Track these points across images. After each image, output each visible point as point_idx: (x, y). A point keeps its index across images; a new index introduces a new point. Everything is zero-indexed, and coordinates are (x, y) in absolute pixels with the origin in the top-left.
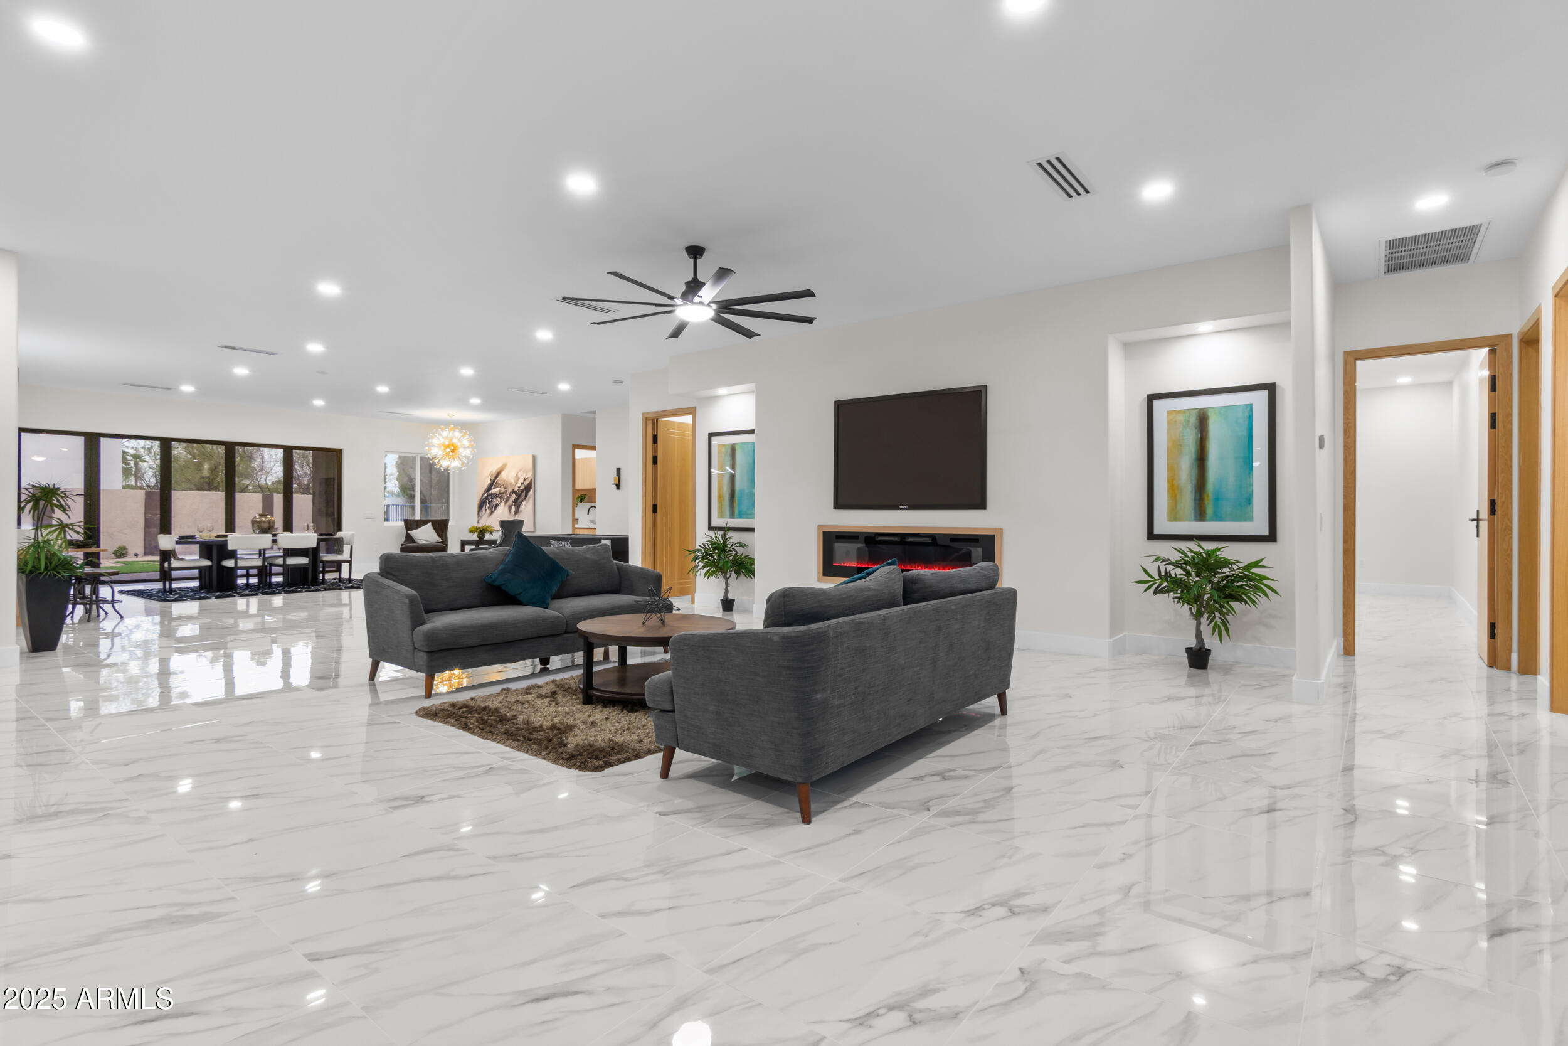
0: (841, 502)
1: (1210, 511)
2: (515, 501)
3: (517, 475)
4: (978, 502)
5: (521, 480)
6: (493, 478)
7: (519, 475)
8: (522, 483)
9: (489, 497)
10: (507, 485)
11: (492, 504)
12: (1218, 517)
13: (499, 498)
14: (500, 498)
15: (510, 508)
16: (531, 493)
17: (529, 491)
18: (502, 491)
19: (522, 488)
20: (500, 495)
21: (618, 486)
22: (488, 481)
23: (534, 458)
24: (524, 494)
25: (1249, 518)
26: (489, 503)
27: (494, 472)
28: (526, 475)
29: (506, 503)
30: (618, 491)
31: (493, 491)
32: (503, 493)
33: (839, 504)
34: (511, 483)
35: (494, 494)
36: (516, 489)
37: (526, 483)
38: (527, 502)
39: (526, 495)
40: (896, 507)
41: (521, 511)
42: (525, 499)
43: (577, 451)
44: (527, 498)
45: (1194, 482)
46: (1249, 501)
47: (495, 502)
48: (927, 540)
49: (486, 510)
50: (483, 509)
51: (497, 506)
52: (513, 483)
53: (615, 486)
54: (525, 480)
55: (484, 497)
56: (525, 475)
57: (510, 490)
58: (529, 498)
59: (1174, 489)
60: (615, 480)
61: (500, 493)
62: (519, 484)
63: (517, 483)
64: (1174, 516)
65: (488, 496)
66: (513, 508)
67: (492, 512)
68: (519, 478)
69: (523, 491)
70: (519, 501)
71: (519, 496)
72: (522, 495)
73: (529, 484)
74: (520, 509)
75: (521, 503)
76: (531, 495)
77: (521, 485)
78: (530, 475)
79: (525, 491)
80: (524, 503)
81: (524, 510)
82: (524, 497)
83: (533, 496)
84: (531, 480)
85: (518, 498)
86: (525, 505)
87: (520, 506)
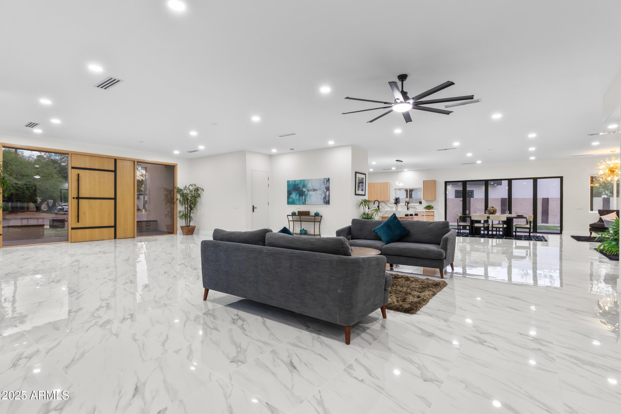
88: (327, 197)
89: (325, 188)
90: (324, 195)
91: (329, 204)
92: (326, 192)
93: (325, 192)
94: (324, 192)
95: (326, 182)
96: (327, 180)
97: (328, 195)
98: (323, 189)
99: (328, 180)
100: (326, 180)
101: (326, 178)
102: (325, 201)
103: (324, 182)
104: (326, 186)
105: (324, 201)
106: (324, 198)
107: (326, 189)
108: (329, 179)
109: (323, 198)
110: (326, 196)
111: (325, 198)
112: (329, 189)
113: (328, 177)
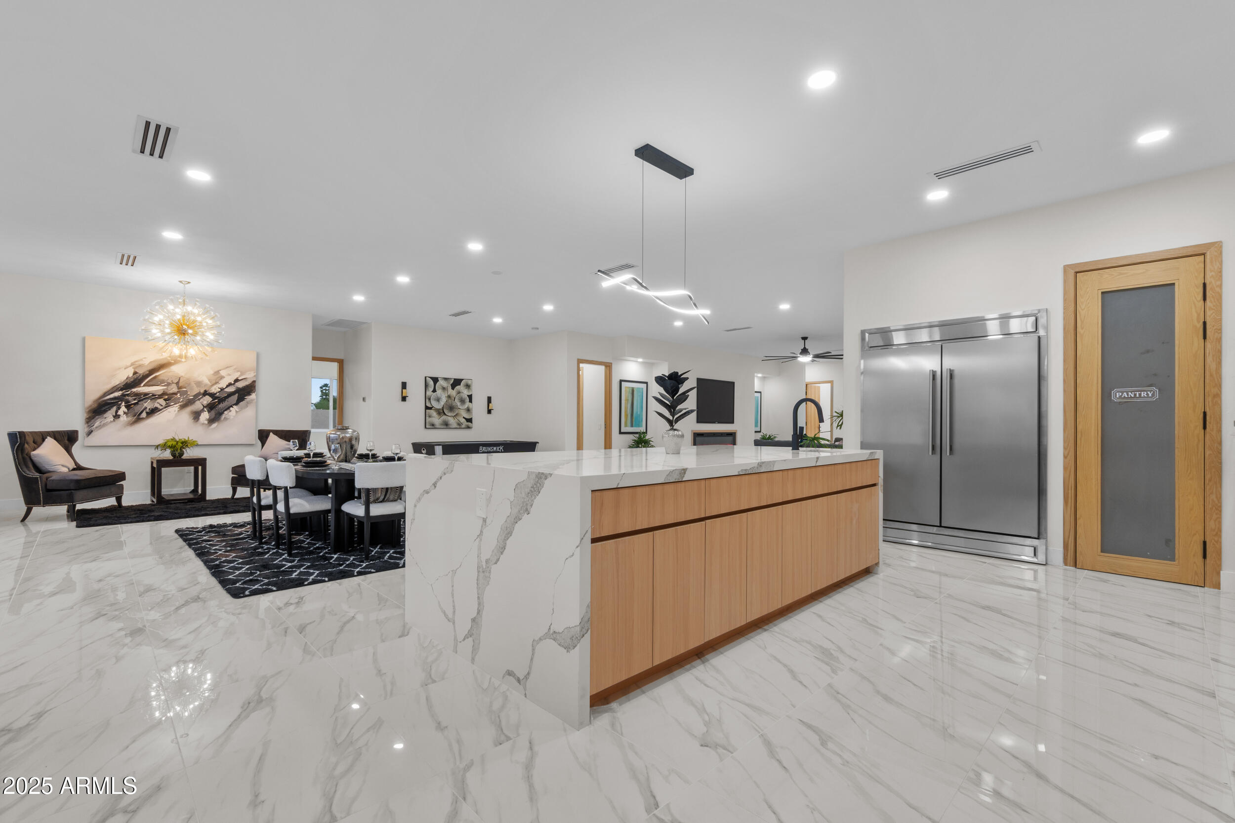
2: (210, 407)
3: (217, 372)
4: (731, 421)
6: (141, 371)
7: (223, 373)
8: (230, 385)
9: (130, 398)
10: (189, 384)
11: (138, 409)
13: (162, 401)
14: (165, 400)
15: (196, 415)
16: (253, 396)
17: (249, 394)
18: (171, 392)
19: (231, 389)
20: (169, 398)
21: (404, 399)
22: (124, 375)
23: (258, 356)
24: (236, 397)
26: (128, 407)
27: (146, 362)
28: (242, 374)
29: (183, 407)
30: (403, 402)
31: (142, 389)
32: (175, 394)
33: (698, 421)
34: (199, 384)
35: (146, 394)
36: (215, 389)
37: (240, 385)
38: (241, 409)
39: (240, 399)
40: (714, 422)
41: (226, 419)
42: (236, 404)
44: (241, 403)
47: (148, 405)
49: (117, 416)
50: (109, 415)
51: (153, 412)
52: (206, 381)
53: (401, 398)
54: (237, 381)
55: (112, 396)
56: (239, 374)
57: (196, 390)
58: (247, 403)
60: (401, 393)
61: (164, 394)
62: (223, 384)
63: (216, 383)
65: (123, 395)
66: (205, 416)
67: (138, 419)
68: (222, 378)
69: (231, 394)
70: (221, 406)
71: (222, 400)
72: (230, 398)
73: (247, 386)
74: (223, 416)
75: (228, 408)
76: (252, 400)
77: (227, 386)
78: (250, 376)
79: (237, 394)
80: (234, 409)
81: (232, 417)
82: (235, 402)
83: (255, 401)
84: (254, 382)
85: (219, 402)
86: (236, 412)
87: (225, 412)
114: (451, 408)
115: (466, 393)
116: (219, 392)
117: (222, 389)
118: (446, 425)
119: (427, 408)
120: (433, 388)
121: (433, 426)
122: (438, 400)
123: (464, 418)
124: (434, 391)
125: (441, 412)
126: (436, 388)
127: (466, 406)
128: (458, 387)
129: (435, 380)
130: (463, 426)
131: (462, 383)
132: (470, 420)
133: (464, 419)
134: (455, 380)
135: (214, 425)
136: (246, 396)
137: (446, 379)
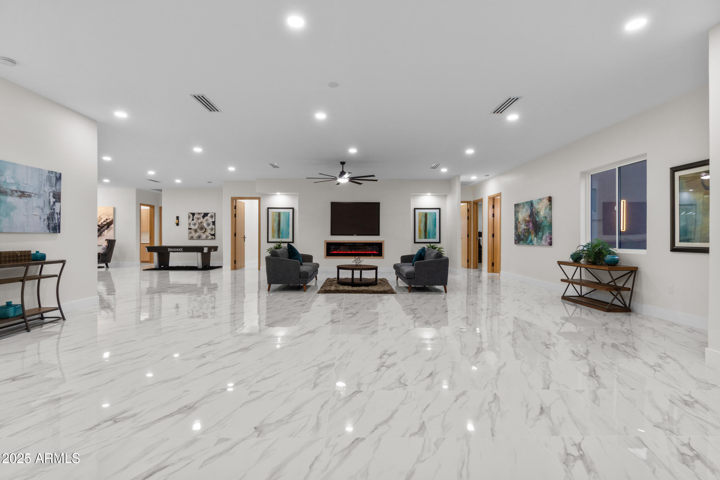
0: (333, 233)
1: (427, 236)
2: (99, 230)
3: (100, 217)
4: (377, 233)
5: (104, 219)
7: (102, 217)
8: (104, 221)
12: (429, 238)
16: (112, 226)
17: (111, 225)
19: (105, 223)
21: (178, 224)
23: (114, 209)
24: (106, 226)
25: (435, 238)
28: (108, 217)
30: (177, 226)
33: (332, 234)
37: (108, 221)
38: (109, 231)
39: (108, 227)
40: (353, 235)
41: (103, 235)
42: (107, 229)
43: (141, 206)
44: (109, 229)
45: (424, 229)
46: (435, 234)
48: (362, 244)
53: (176, 224)
54: (107, 219)
56: (107, 216)
58: (111, 228)
59: (420, 231)
60: (176, 222)
62: (102, 221)
63: (100, 221)
64: (420, 238)
69: (105, 225)
70: (102, 230)
71: (102, 227)
72: (105, 227)
73: (110, 222)
74: (102, 234)
75: (104, 231)
76: (112, 227)
77: (104, 222)
78: (111, 217)
79: (107, 225)
80: (106, 231)
81: (105, 234)
82: (106, 228)
83: (113, 228)
84: (113, 220)
85: (101, 228)
86: (107, 232)
87: (103, 232)
88: (56, 216)
89: (51, 194)
90: (48, 211)
91: (59, 232)
92: (54, 203)
93: (52, 203)
94: (50, 202)
95: (54, 180)
96: (56, 177)
97: (57, 211)
98: (48, 195)
99: (59, 178)
100: (53, 175)
101: (56, 173)
102: (52, 225)
103: (49, 179)
104: (54, 189)
105: (49, 224)
106: (48, 219)
107: (54, 197)
108: (61, 174)
109: (46, 217)
110: (54, 213)
111: (51, 217)
112: (60, 198)
113: (58, 171)
114: (202, 228)
115: (211, 220)
116: (101, 224)
117: (102, 223)
118: (199, 237)
119: (189, 229)
120: (192, 218)
121: (192, 238)
122: (195, 224)
123: (209, 233)
124: (193, 220)
125: (196, 231)
126: (194, 218)
127: (210, 227)
128: (206, 218)
129: (193, 214)
130: (209, 238)
131: (209, 215)
132: (214, 235)
133: (210, 235)
134: (204, 214)
135: (100, 238)
136: (110, 225)
137: (199, 214)
